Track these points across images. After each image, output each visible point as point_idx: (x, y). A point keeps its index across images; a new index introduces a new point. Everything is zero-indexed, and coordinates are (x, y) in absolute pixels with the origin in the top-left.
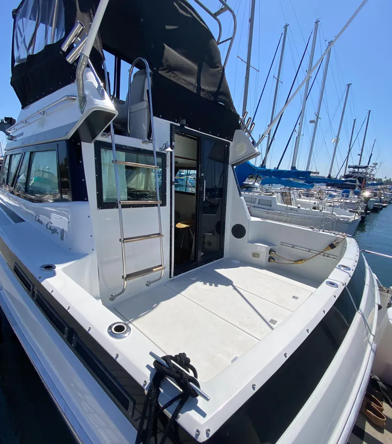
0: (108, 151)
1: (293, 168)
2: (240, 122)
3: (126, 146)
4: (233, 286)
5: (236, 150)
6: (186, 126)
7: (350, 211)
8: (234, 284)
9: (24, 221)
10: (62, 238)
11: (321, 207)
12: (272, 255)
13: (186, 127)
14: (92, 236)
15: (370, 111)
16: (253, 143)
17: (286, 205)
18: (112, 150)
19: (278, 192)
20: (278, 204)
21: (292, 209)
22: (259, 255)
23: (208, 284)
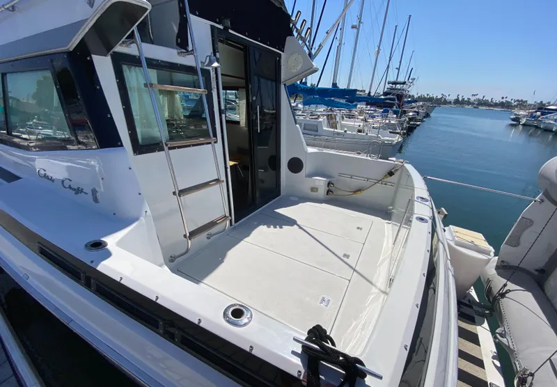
0: (133, 68)
1: (334, 85)
2: (291, 25)
3: (158, 61)
4: (298, 225)
5: (290, 65)
6: (232, 29)
7: (390, 132)
8: (298, 223)
9: (20, 178)
10: (96, 200)
11: (366, 129)
12: (330, 188)
13: (231, 31)
14: (140, 194)
15: (410, 16)
16: (310, 54)
17: (333, 130)
18: (142, 66)
19: (323, 115)
20: (325, 128)
21: (338, 134)
22: (317, 189)
23: (272, 226)
